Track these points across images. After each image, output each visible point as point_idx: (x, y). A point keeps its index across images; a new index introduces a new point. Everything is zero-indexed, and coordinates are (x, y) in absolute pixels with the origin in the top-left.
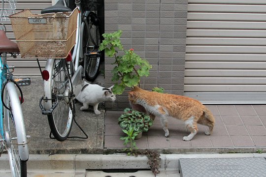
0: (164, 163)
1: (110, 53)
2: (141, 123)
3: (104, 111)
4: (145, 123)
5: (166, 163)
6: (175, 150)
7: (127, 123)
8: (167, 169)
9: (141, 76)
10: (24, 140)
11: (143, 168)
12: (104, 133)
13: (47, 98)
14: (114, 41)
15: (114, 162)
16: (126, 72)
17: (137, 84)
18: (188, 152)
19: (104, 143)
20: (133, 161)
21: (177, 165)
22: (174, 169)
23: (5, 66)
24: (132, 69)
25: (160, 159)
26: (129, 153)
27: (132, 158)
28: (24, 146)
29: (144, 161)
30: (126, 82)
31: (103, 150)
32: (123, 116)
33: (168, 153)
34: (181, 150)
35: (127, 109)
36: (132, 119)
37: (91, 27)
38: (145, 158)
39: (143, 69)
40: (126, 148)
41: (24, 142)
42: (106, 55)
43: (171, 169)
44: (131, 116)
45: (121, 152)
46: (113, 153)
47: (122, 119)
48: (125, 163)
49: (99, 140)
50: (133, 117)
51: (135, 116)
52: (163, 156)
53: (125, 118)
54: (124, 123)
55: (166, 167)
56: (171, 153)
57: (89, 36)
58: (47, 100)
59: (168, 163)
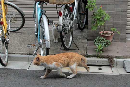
0: (116, 62)
1: (91, 9)
2: (105, 42)
3: (87, 41)
4: (107, 43)
5: (117, 62)
6: (122, 56)
7: (98, 43)
8: (117, 66)
9: (105, 20)
10: (49, 38)
11: (105, 65)
12: (87, 49)
13: (60, 24)
14: (93, 3)
15: (91, 61)
16: (98, 18)
17: (103, 24)
18: (128, 58)
19: (86, 53)
20: (100, 61)
21: (123, 64)
22: (121, 66)
23: (42, 10)
24: (101, 17)
25: (114, 60)
26: (98, 57)
27: (100, 59)
28: (48, 41)
29: (106, 61)
30: (98, 23)
31: (86, 55)
32: (96, 39)
33: (118, 58)
34: (124, 57)
35: (98, 37)
36: (100, 41)
37: (82, 3)
38: (106, 60)
39: (106, 17)
40: (97, 55)
41: (48, 39)
42: (89, 10)
43: (119, 66)
44: (100, 39)
45: (94, 56)
46: (90, 57)
47: (96, 40)
48: (96, 62)
49: (84, 51)
50: (101, 39)
51: (102, 39)
52: (115, 59)
53: (97, 40)
54: (97, 42)
55: (117, 65)
56: (119, 58)
57: (81, 9)
58: (60, 25)
59: (118, 62)
